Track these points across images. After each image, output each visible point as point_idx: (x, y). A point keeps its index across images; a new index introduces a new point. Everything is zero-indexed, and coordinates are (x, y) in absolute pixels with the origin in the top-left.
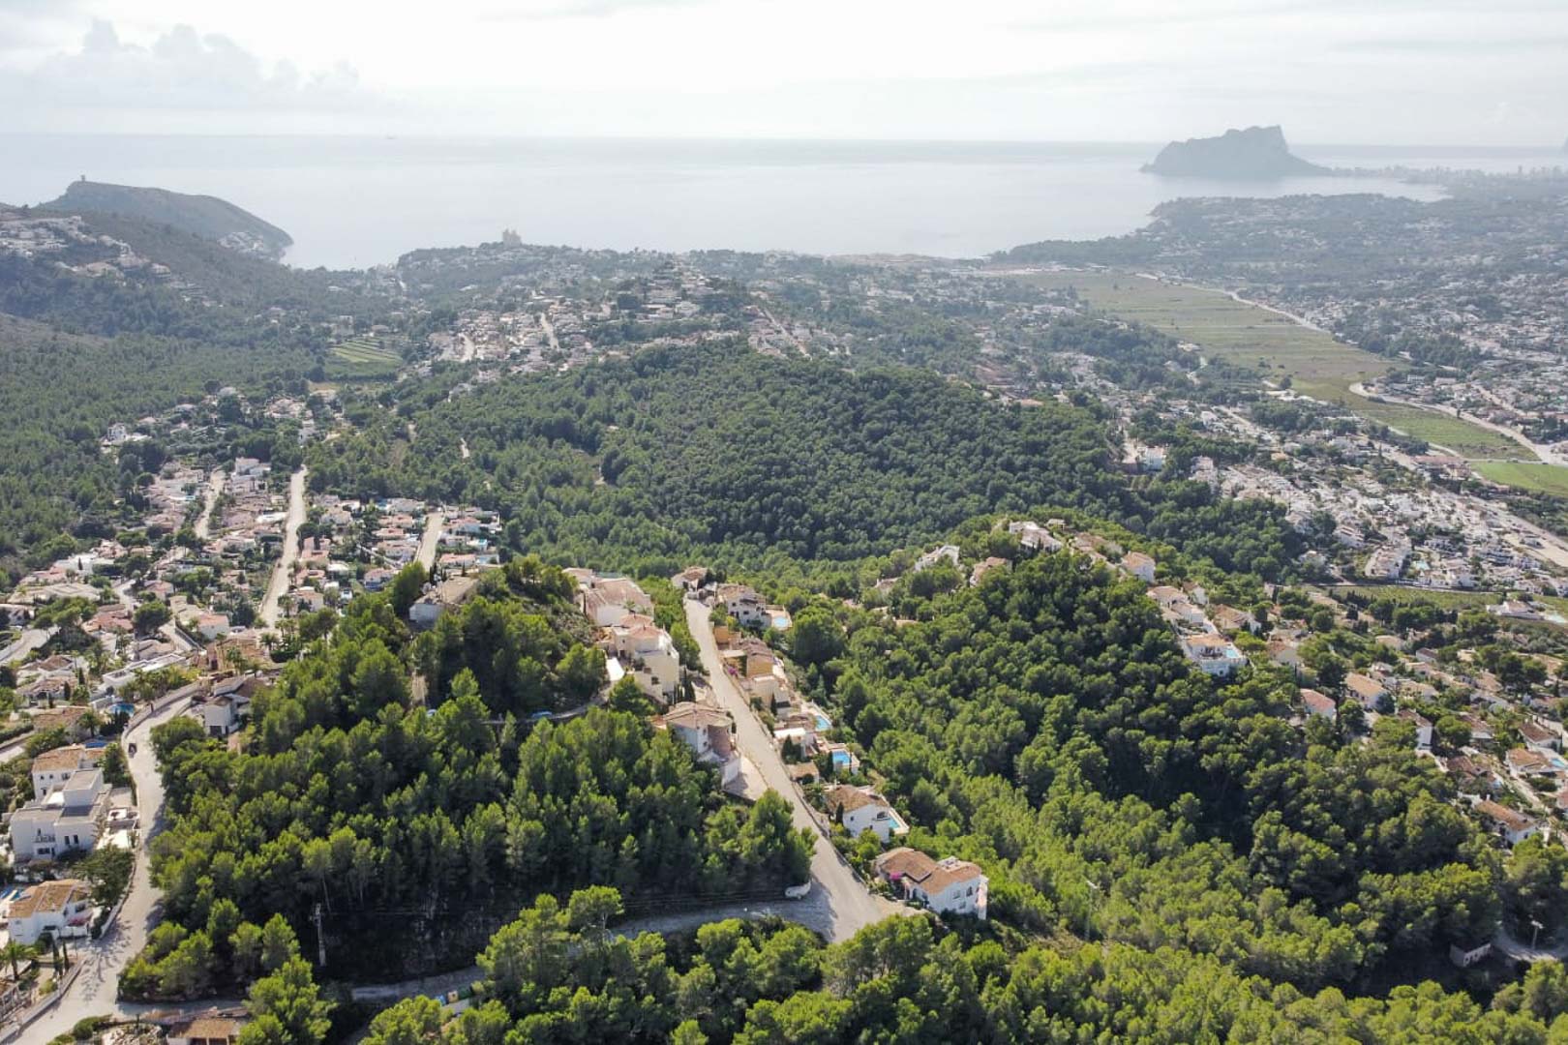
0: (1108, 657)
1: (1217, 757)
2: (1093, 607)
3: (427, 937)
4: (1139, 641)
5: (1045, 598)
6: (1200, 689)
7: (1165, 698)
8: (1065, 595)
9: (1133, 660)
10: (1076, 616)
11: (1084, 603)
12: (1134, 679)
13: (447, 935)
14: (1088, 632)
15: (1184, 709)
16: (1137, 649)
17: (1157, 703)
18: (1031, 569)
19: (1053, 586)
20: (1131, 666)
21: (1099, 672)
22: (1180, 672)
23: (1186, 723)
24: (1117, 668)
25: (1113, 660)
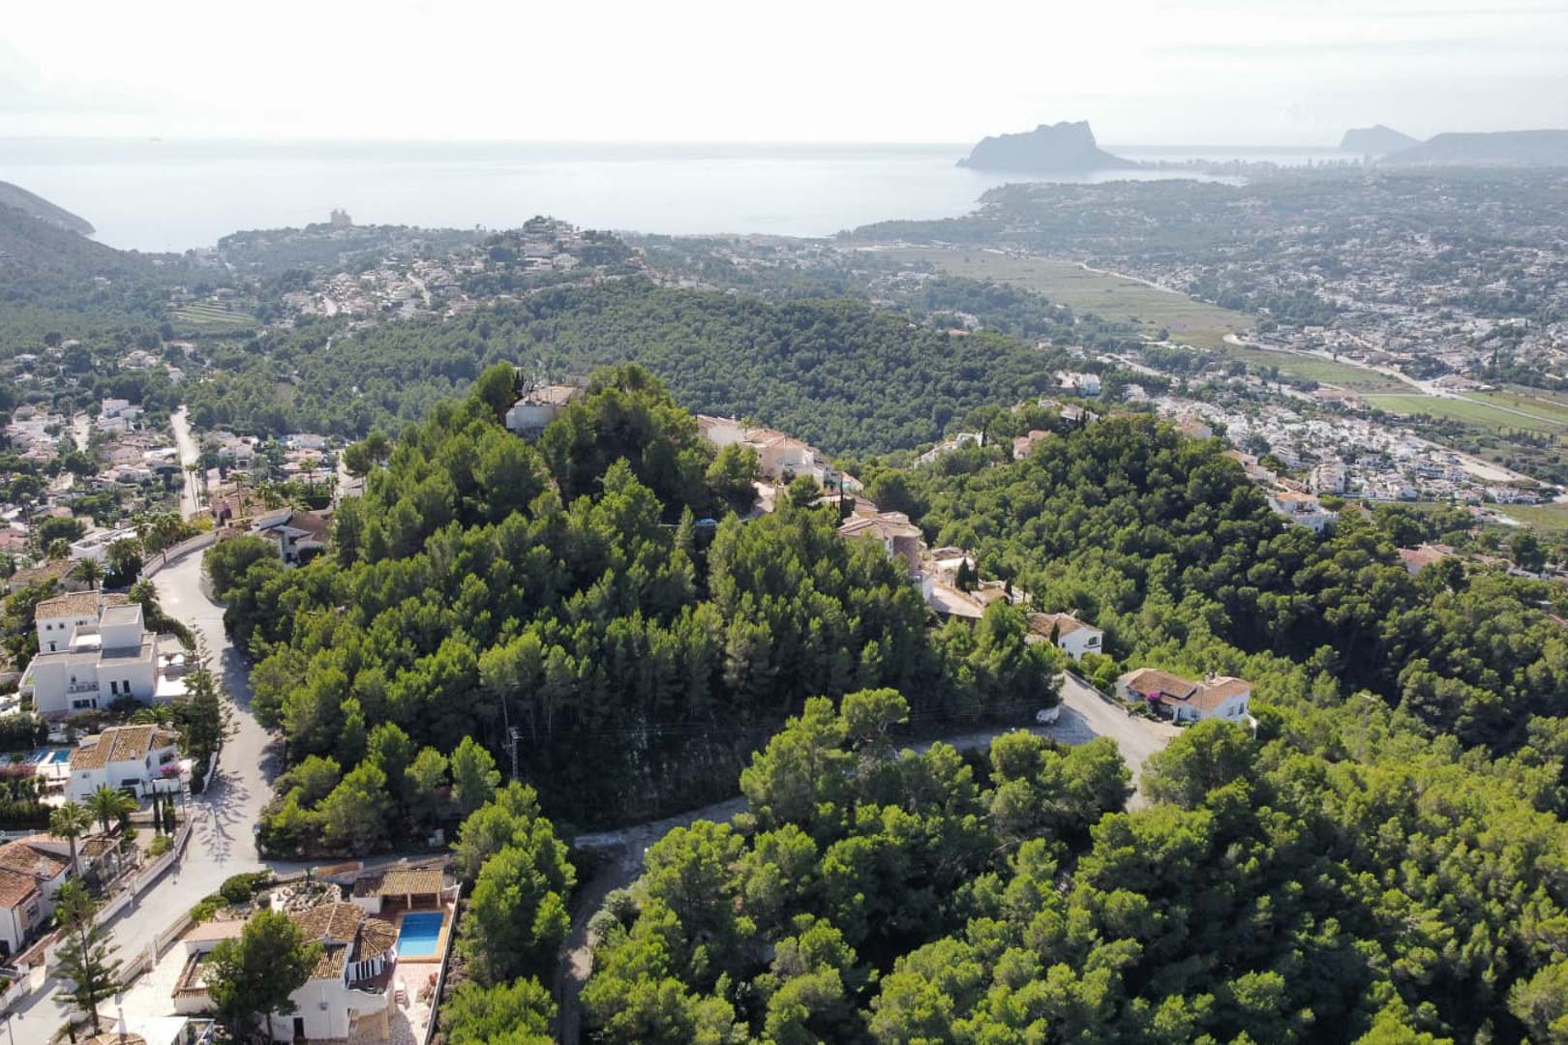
0: (1198, 515)
1: (1342, 610)
2: (1167, 468)
3: (647, 769)
4: (1228, 499)
5: (1111, 463)
6: (1307, 543)
7: (1269, 554)
8: (1132, 459)
9: (1224, 518)
10: (1149, 480)
11: (1156, 465)
12: (1231, 537)
13: (670, 767)
14: (1168, 495)
15: (1294, 563)
16: (1227, 507)
17: (1262, 560)
18: (1089, 436)
19: (1117, 453)
20: (1224, 525)
21: (1194, 531)
22: (1276, 527)
23: (1300, 577)
24: (1210, 527)
25: (1204, 520)
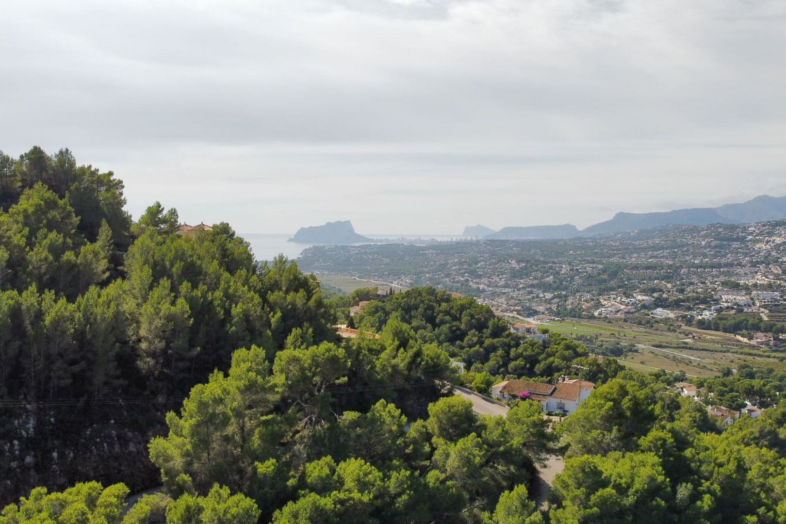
0: (472, 336)
2: (447, 313)
4: (487, 328)
5: (413, 313)
6: (538, 348)
7: (520, 355)
8: (425, 310)
9: (487, 338)
10: (438, 321)
11: (440, 312)
12: (494, 348)
14: (450, 328)
15: (533, 361)
16: (487, 332)
17: (515, 359)
18: (397, 299)
19: (416, 307)
20: (488, 342)
21: (470, 346)
22: (517, 341)
23: (539, 368)
24: (481, 343)
25: (475, 339)
